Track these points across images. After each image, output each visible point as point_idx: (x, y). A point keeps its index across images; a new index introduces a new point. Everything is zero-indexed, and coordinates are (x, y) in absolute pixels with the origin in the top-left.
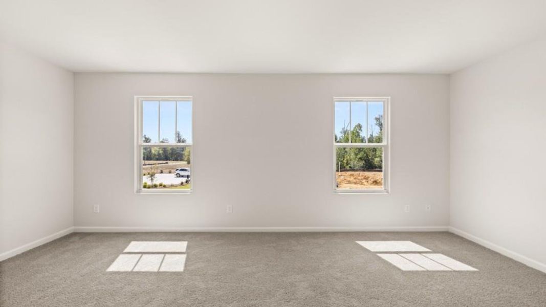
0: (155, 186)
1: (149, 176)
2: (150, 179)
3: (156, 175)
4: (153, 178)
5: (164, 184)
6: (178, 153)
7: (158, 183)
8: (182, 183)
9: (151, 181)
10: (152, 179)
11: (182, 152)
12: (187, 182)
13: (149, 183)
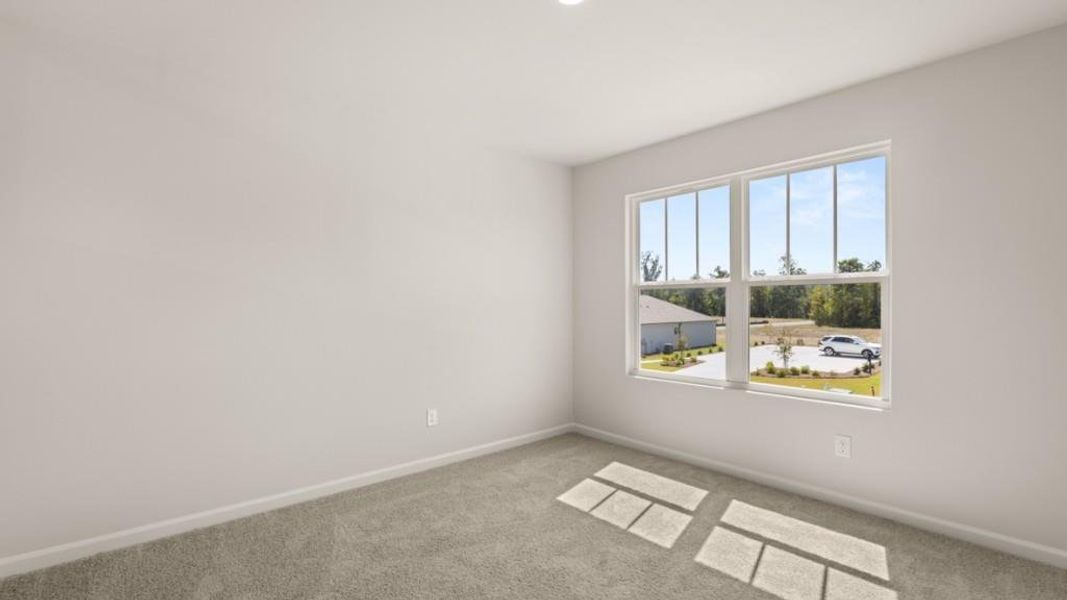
0: (795, 372)
1: (778, 348)
2: (781, 355)
3: (795, 349)
4: (787, 354)
5: (812, 369)
6: (788, 300)
7: (799, 367)
8: (857, 372)
9: (782, 361)
10: (785, 358)
11: (797, 300)
12: (868, 369)
13: (779, 364)
